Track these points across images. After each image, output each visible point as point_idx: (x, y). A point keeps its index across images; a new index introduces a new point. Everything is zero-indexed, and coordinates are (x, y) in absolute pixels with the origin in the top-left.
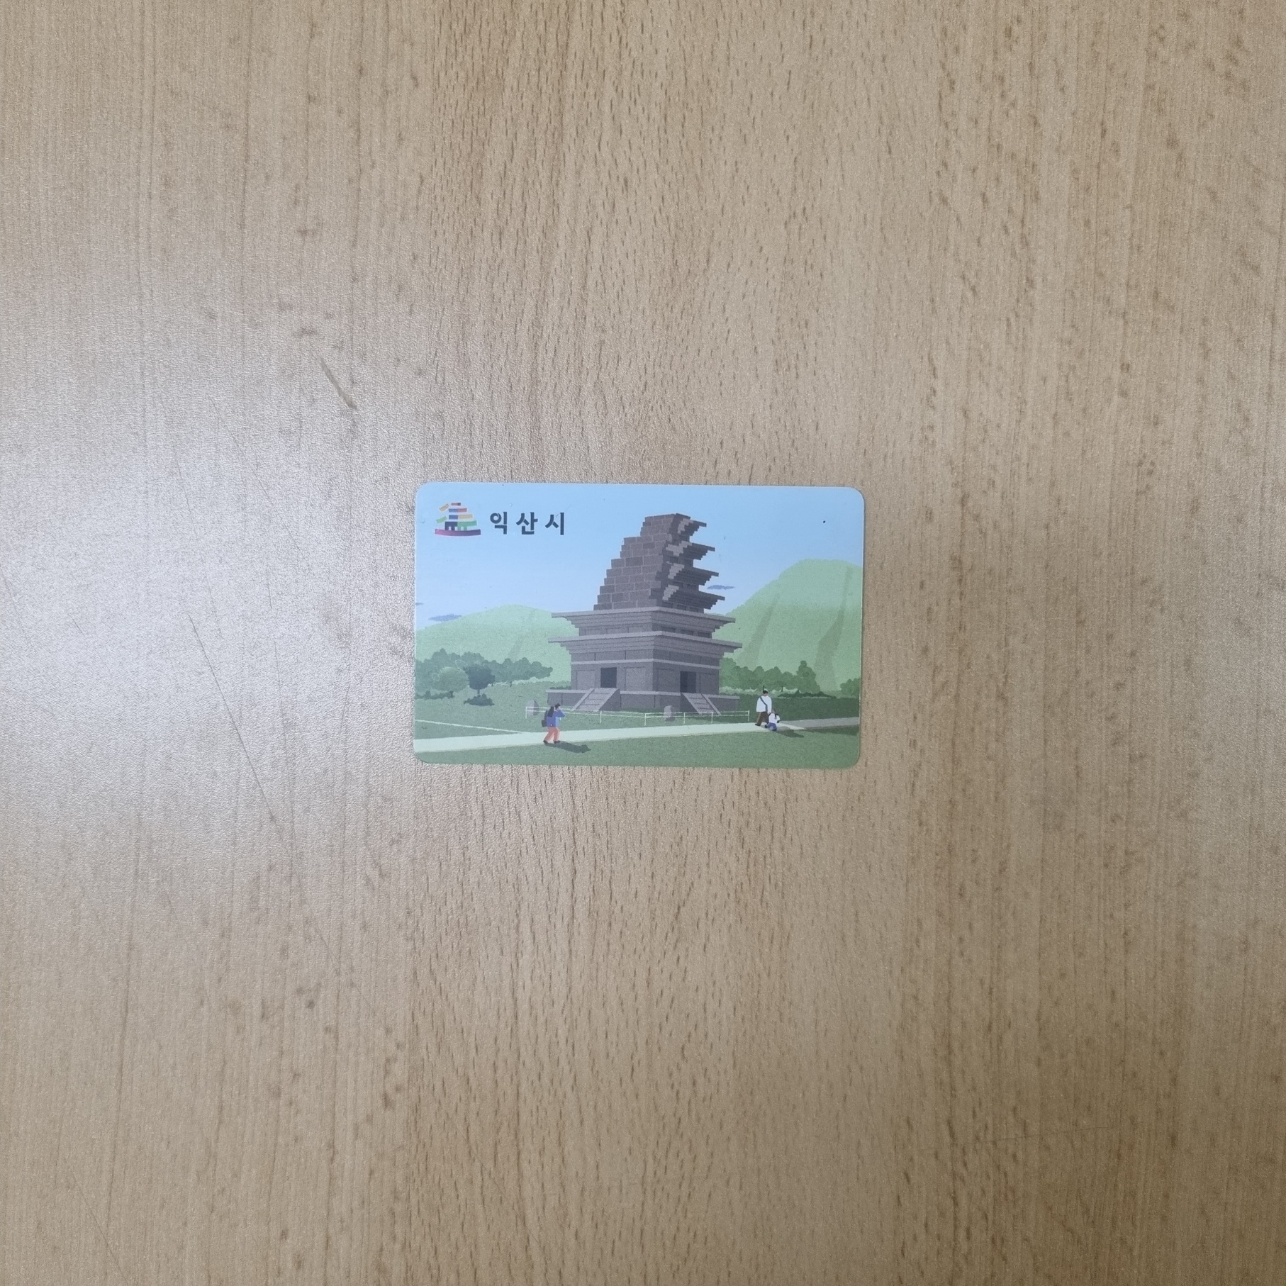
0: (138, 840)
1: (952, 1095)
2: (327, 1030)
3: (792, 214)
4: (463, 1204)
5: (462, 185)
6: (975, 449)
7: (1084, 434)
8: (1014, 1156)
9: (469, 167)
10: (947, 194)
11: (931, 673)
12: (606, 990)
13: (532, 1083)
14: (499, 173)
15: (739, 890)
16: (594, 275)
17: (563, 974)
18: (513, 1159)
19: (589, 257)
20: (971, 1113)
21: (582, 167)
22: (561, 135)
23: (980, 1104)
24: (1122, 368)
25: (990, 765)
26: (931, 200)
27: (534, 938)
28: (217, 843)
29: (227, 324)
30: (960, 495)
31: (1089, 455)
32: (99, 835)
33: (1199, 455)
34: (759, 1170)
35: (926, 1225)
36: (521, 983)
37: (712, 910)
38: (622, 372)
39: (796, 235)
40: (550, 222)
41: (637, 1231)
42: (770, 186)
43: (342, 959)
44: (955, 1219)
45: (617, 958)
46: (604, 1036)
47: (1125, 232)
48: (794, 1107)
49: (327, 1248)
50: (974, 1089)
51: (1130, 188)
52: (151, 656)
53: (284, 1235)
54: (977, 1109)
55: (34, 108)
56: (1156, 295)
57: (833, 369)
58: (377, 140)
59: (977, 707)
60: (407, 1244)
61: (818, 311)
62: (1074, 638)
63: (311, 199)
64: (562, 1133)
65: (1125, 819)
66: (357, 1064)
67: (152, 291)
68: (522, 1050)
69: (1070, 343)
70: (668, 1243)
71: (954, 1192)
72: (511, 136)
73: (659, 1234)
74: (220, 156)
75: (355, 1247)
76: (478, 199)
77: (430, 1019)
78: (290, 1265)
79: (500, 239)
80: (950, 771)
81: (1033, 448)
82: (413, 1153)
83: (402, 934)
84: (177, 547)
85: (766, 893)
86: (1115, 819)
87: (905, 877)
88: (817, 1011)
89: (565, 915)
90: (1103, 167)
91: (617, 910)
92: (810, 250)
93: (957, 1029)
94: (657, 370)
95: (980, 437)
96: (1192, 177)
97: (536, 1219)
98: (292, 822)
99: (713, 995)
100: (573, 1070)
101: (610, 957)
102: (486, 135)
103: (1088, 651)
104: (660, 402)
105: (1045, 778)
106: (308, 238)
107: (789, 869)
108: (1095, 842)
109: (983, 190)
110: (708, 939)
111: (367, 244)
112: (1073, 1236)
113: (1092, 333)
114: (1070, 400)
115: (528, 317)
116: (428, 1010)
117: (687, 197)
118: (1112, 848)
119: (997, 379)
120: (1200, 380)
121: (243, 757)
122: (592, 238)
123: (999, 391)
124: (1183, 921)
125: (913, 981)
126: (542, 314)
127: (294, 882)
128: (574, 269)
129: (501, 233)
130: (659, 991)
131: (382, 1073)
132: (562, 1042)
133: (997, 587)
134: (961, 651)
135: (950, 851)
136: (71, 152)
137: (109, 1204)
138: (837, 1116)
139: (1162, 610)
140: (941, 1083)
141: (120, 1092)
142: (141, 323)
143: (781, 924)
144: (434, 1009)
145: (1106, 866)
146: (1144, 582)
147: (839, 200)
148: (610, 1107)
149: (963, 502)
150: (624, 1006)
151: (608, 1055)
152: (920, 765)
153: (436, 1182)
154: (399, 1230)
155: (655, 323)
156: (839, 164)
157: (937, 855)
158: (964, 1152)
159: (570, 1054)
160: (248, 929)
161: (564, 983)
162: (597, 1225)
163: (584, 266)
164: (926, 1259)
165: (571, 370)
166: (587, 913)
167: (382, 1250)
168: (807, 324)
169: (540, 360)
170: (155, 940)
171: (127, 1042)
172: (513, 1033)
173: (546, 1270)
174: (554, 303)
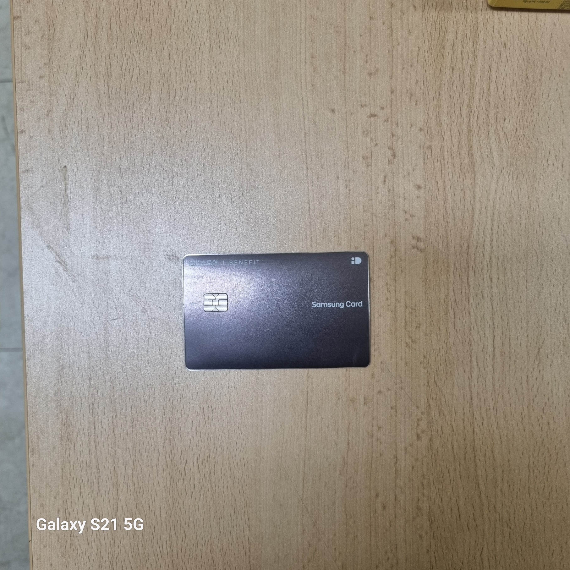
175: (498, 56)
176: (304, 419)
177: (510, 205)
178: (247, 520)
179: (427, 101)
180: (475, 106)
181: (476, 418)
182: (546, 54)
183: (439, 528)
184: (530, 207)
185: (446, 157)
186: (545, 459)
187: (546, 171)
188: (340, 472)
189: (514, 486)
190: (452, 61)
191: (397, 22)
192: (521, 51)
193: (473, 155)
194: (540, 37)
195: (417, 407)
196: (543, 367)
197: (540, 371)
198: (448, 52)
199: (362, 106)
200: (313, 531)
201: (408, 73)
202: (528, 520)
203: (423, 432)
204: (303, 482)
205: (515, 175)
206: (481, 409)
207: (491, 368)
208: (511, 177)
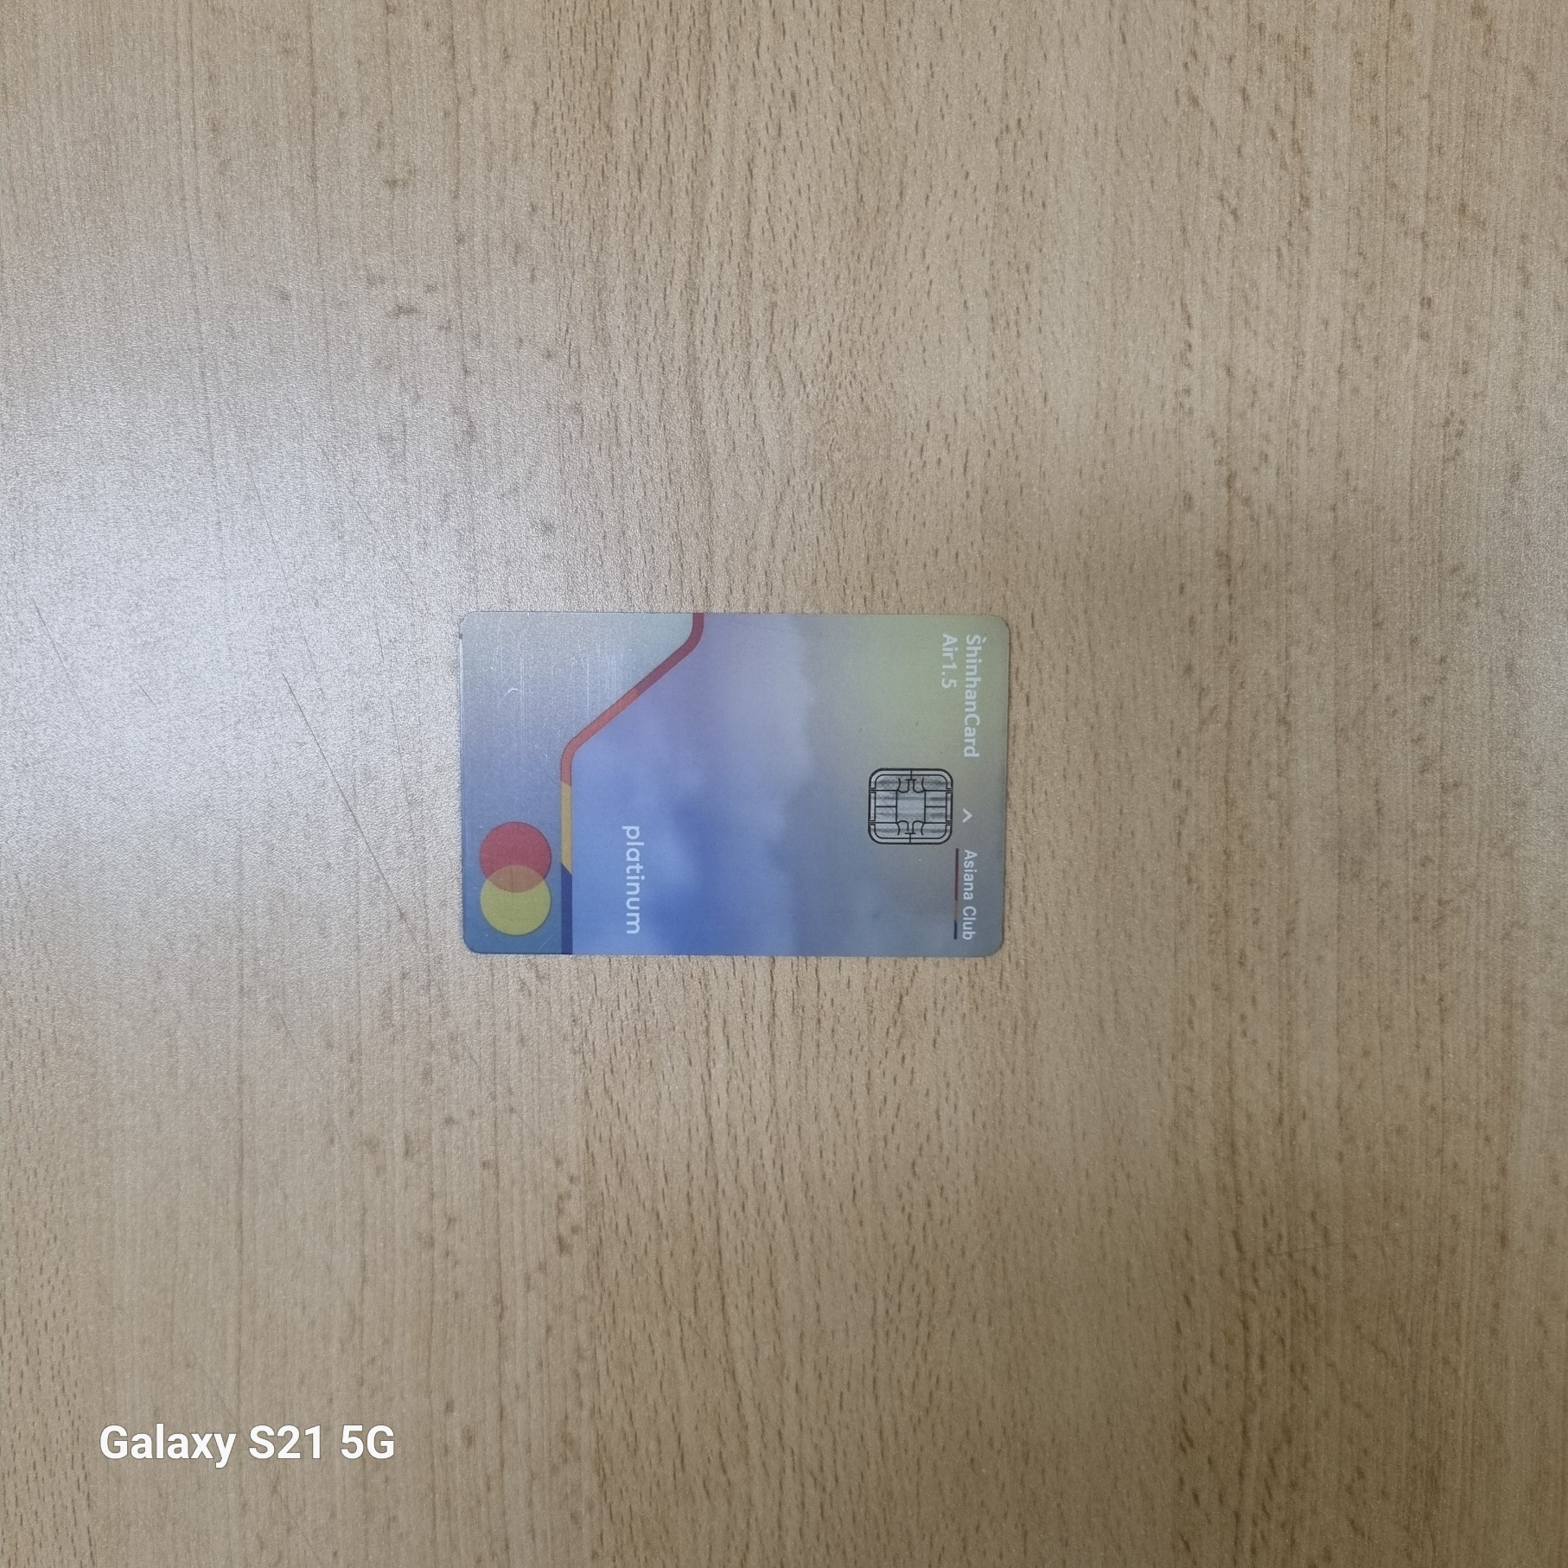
0: (241, 951)
1: (1238, 1202)
2: (485, 1165)
3: (1004, 128)
4: (660, 1359)
5: (588, 111)
6: (1242, 415)
7: (1377, 389)
8: (1314, 1269)
9: (595, 88)
10: (1198, 91)
11: (1197, 697)
12: (818, 1100)
13: (735, 1214)
14: (634, 94)
15: (973, 972)
16: (759, 219)
17: (766, 1085)
18: (717, 1304)
19: (752, 196)
20: (1261, 1221)
21: (737, 80)
22: (710, 41)
23: (1272, 1211)
24: (1422, 305)
25: (1272, 805)
26: (1177, 102)
27: (728, 1043)
28: (336, 949)
29: (303, 306)
30: (1225, 474)
31: (1383, 416)
32: (193, 947)
33: (1519, 409)
34: (1011, 1301)
35: (1212, 1355)
36: (715, 1098)
37: (942, 998)
38: (800, 342)
39: (1010, 155)
40: (701, 153)
41: (869, 1381)
42: (975, 93)
43: (498, 1080)
44: (1246, 1345)
45: (829, 1061)
46: (819, 1155)
47: (1423, 129)
48: (1050, 1225)
49: (501, 1420)
50: (1264, 1193)
51: (1427, 72)
52: (240, 726)
53: (449, 1407)
54: (1268, 1217)
55: (40, 40)
56: (1463, 209)
57: (1063, 324)
58: (476, 59)
59: (1254, 736)
60: (596, 1409)
61: (1041, 250)
62: (1370, 643)
63: (398, 139)
64: (774, 1271)
65: (1437, 863)
66: (523, 1203)
67: (207, 268)
68: (721, 1176)
69: (1356, 275)
70: (906, 1392)
71: (1244, 1316)
72: (645, 43)
73: (895, 1382)
74: (280, 90)
75: (534, 1416)
76: (609, 128)
77: (607, 1146)
78: (459, 1442)
79: (640, 180)
80: (1223, 815)
81: (1314, 411)
82: (597, 1301)
83: (568, 1046)
84: (260, 590)
85: (1006, 975)
86: (1425, 862)
87: (1172, 945)
88: (1072, 1111)
89: (763, 1013)
90: (1393, 46)
91: (827, 1004)
92: (1029, 173)
93: (1241, 1124)
94: (844, 336)
95: (1249, 401)
96: (1504, 56)
97: (748, 1373)
98: (427, 919)
99: (947, 1099)
100: (783, 1196)
101: (821, 1060)
102: (614, 45)
103: (1388, 659)
104: (849, 377)
105: (1340, 817)
106: (398, 191)
107: (1033, 944)
108: (1402, 891)
109: (1242, 84)
110: (938, 1033)
111: (473, 194)
112: (1387, 1358)
113: (1383, 261)
114: (1359, 347)
115: (680, 277)
116: (605, 1135)
117: (872, 114)
118: (1422, 897)
119: (1267, 324)
120: (1519, 314)
121: (361, 842)
122: (754, 172)
123: (1269, 341)
124: (1510, 981)
125: (1187, 1070)
126: (697, 273)
127: (433, 991)
128: (733, 213)
129: (640, 172)
130: (881, 1097)
131: (554, 1213)
132: (768, 1165)
133: (1274, 586)
134: (1232, 668)
135: (1226, 912)
136: (91, 93)
137: (238, 1384)
138: (1101, 1233)
139: (1478, 604)
140: (1225, 1188)
141: (240, 1252)
142: (197, 311)
143: (1025, 1010)
144: (611, 1135)
145: (1416, 919)
146: (1455, 570)
147: (1063, 107)
148: (830, 1238)
149: (1229, 482)
150: (841, 1118)
151: (824, 1176)
152: (1187, 809)
153: (627, 1336)
154: (585, 1395)
155: (838, 277)
156: (1061, 59)
157: (1211, 916)
158: (1254, 1267)
159: (779, 1179)
160: (382, 1051)
161: (767, 1095)
162: (820, 1376)
163: (747, 209)
164: (1213, 1394)
165: (737, 343)
166: (791, 1009)
167: (566, 1418)
168: (1027, 268)
169: (697, 330)
170: (270, 1070)
171: (245, 1193)
172: (709, 1156)
173: (763, 1431)
174: (712, 257)
175: (773, 132)
176: (232, 1197)
177: (815, 582)
178: (82, 1479)
179: (564, 269)
180: (709, 283)
181: (724, 1192)
182: (917, 126)
183: (624, 1493)
184: (873, 587)
185: (624, 438)
186: (918, 1302)
187: (917, 481)
188: (343, 1345)
189: (832, 1374)
190: (637, 145)
191: (467, 24)
192: (841, 116)
193: (704, 432)
194: (896, 74)
195: (558, 1163)
196: (913, 1047)
197: (903, 1058)
198: (623, 115)
199: (371, 282)
200: (271, 1505)
201: (505, 180)
202: (873, 1467)
203: (575, 1230)
204: (238, 1373)
205: (829, 491)
206: (738, 1166)
207: (766, 1050)
208: (816, 500)
